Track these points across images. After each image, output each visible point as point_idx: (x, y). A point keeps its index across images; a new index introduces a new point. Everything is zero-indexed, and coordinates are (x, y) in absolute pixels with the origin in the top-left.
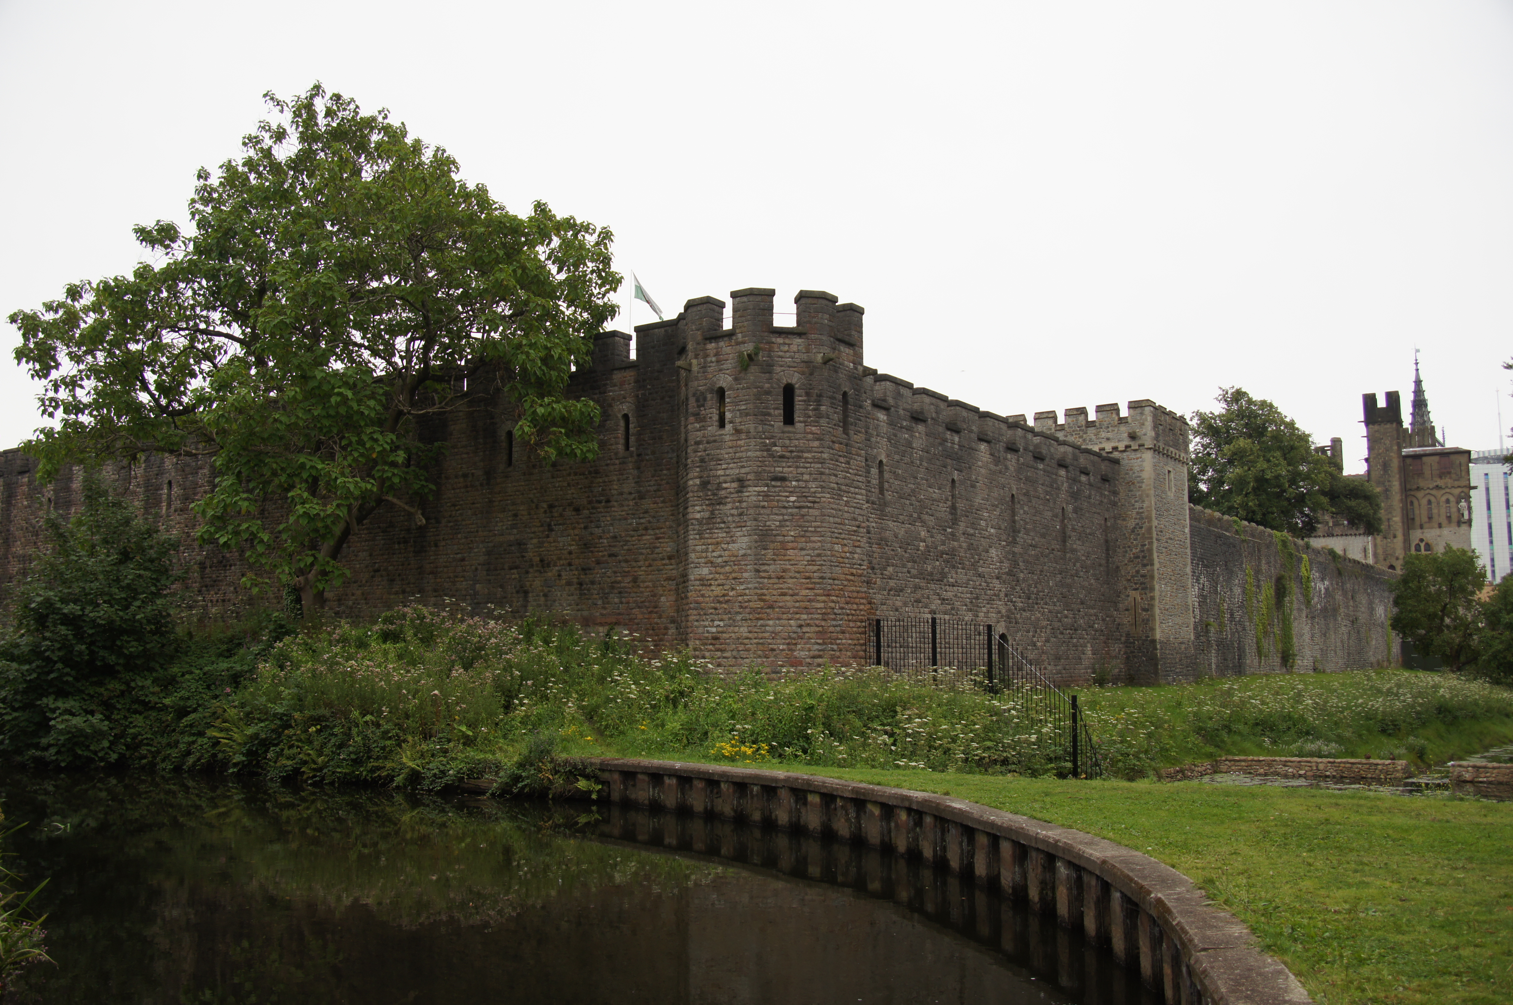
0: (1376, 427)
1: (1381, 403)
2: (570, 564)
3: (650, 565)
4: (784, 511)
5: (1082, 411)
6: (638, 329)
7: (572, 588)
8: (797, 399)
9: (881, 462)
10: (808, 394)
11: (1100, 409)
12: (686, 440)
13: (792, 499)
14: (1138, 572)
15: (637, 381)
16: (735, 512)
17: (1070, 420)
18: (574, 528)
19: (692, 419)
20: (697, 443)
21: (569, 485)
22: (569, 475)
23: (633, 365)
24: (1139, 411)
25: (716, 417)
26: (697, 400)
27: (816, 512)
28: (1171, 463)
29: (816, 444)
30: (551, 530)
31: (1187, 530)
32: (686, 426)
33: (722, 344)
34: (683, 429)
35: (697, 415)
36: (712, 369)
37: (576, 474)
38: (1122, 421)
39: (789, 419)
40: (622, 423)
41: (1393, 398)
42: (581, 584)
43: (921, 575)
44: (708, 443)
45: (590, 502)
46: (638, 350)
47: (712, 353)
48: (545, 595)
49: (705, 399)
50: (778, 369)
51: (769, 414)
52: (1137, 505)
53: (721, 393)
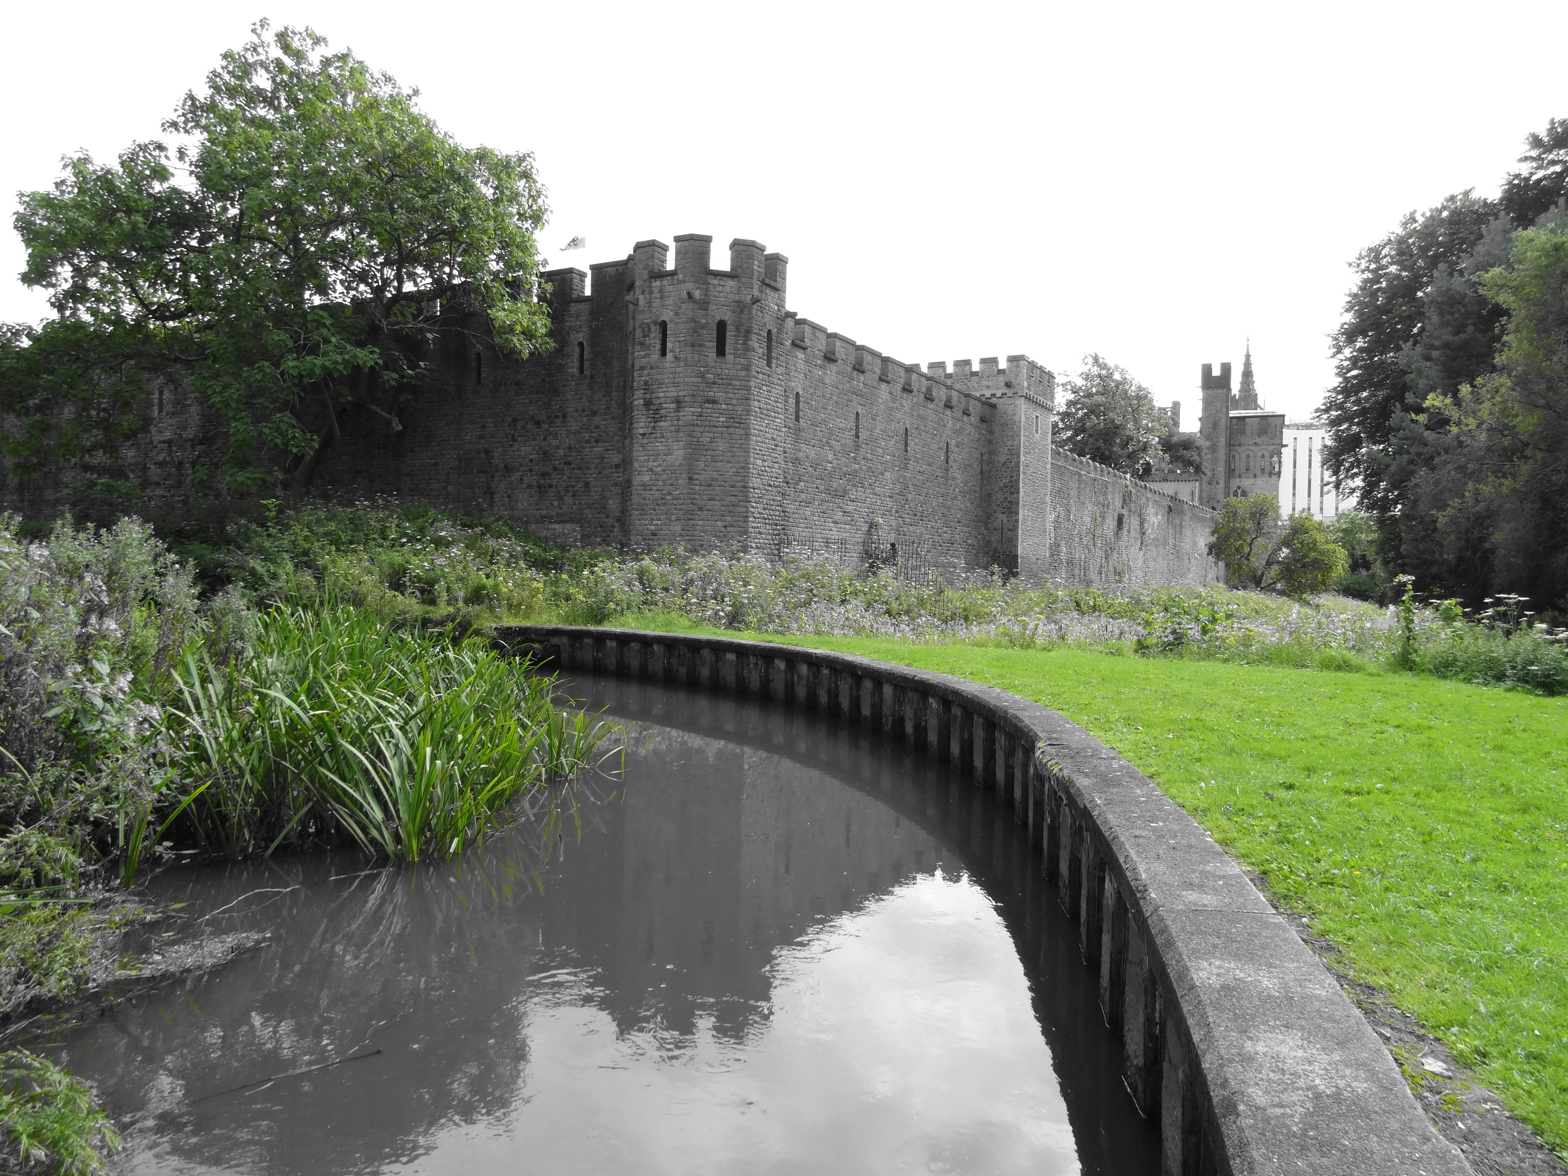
0: (1210, 392)
2: (531, 470)
3: (600, 473)
4: (715, 429)
5: (967, 363)
6: (593, 268)
7: (533, 491)
8: (728, 334)
9: (798, 393)
10: (738, 330)
11: (983, 361)
12: (633, 366)
13: (722, 419)
14: (1006, 498)
15: (591, 313)
16: (673, 428)
17: (957, 370)
18: (535, 440)
19: (638, 347)
20: (642, 368)
21: (530, 402)
22: (531, 393)
23: (587, 299)
24: (1015, 363)
25: (658, 347)
26: (643, 331)
27: (742, 432)
28: (1039, 409)
29: (743, 373)
30: (515, 441)
31: (1049, 466)
32: (633, 354)
33: (665, 282)
34: (630, 357)
35: (642, 344)
36: (656, 303)
37: (537, 392)
38: (1002, 372)
39: (721, 351)
40: (577, 350)
41: (1226, 368)
42: (540, 487)
43: (827, 491)
44: (651, 368)
45: (549, 417)
46: (593, 286)
47: (656, 290)
48: (509, 496)
49: (649, 330)
50: (712, 307)
51: (704, 346)
52: (1009, 443)
53: (664, 325)
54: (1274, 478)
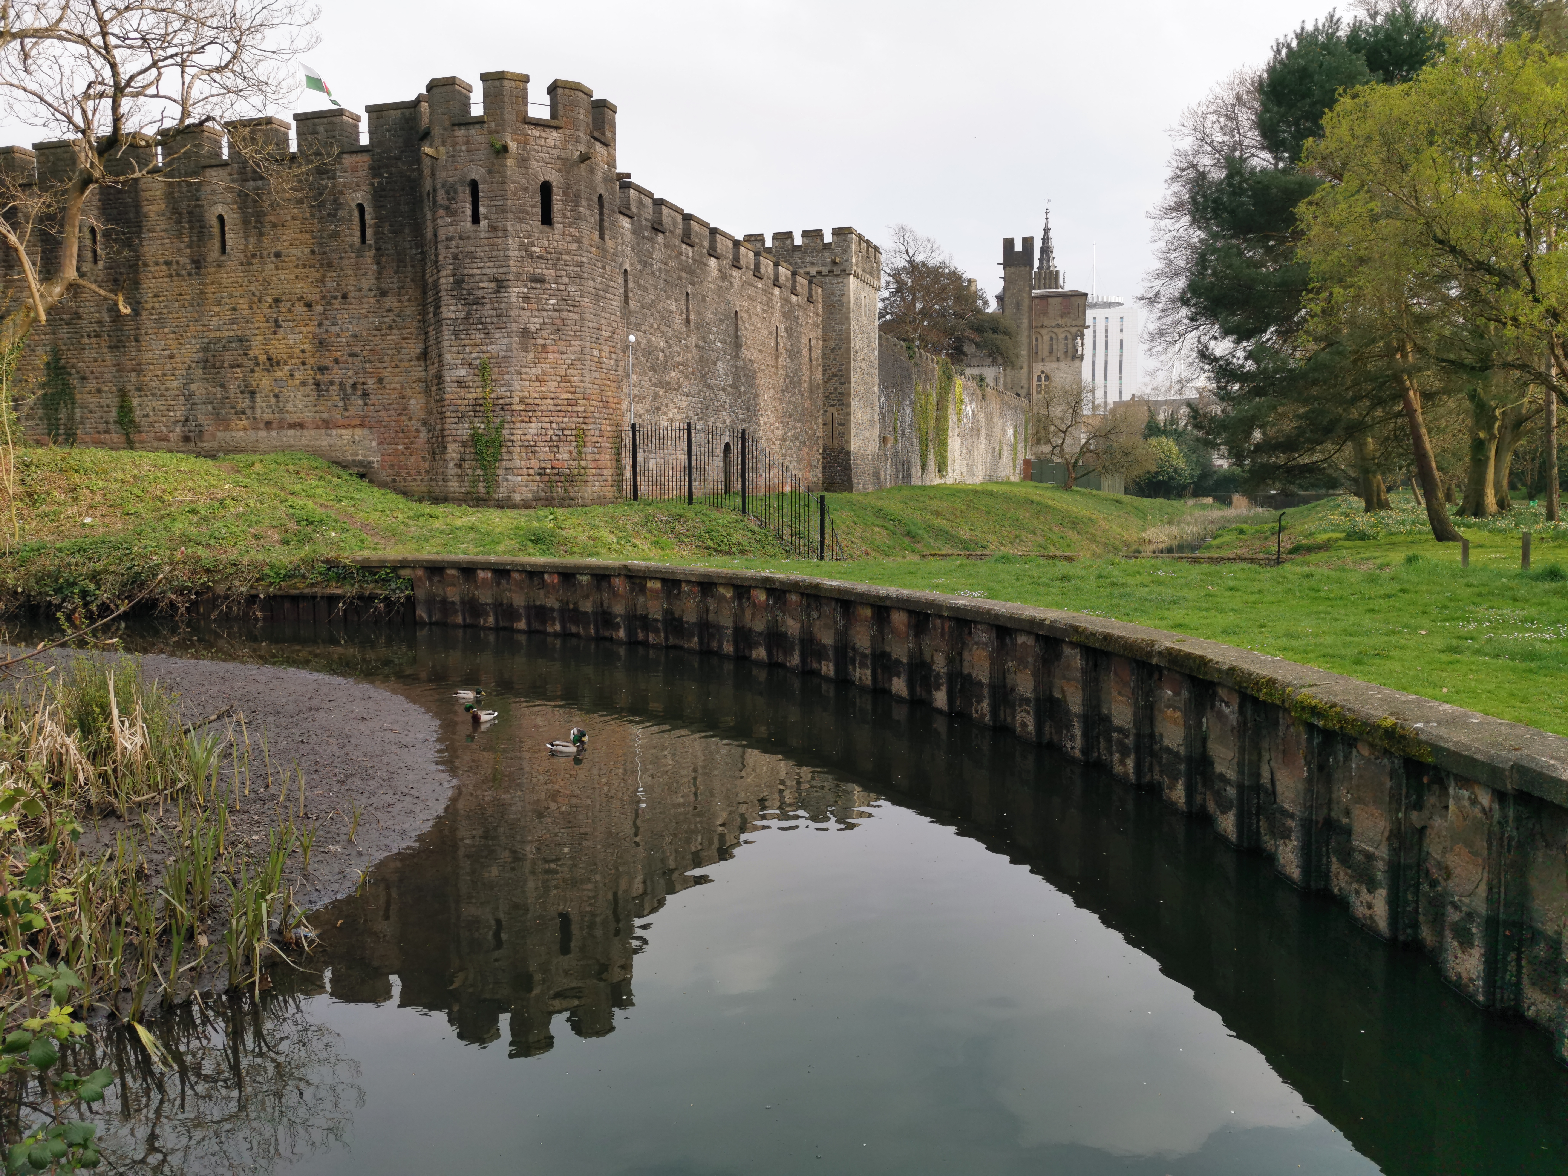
0: (1013, 269)
1: (1018, 247)
2: (304, 363)
3: (397, 366)
4: (545, 314)
6: (371, 110)
7: (308, 389)
8: (555, 197)
9: (626, 270)
10: (565, 193)
11: (805, 234)
12: (436, 236)
13: (552, 302)
14: (836, 389)
15: (371, 168)
16: (494, 313)
17: (777, 244)
18: (306, 325)
19: (441, 212)
20: (449, 239)
21: (297, 277)
22: (297, 266)
23: (364, 150)
24: (842, 237)
25: (469, 212)
26: (447, 193)
27: (576, 317)
28: (867, 288)
29: (575, 246)
30: (280, 327)
31: (876, 353)
32: (434, 220)
33: (473, 131)
34: (429, 224)
35: (447, 208)
36: (463, 158)
37: (305, 266)
38: (827, 246)
39: (547, 219)
40: (356, 213)
41: (1028, 242)
42: (317, 384)
44: (461, 238)
45: (323, 297)
46: (371, 133)
47: (460, 140)
48: (276, 396)
49: (456, 192)
50: (534, 164)
51: (527, 213)
52: (837, 327)
53: (474, 186)
54: (1077, 361)
